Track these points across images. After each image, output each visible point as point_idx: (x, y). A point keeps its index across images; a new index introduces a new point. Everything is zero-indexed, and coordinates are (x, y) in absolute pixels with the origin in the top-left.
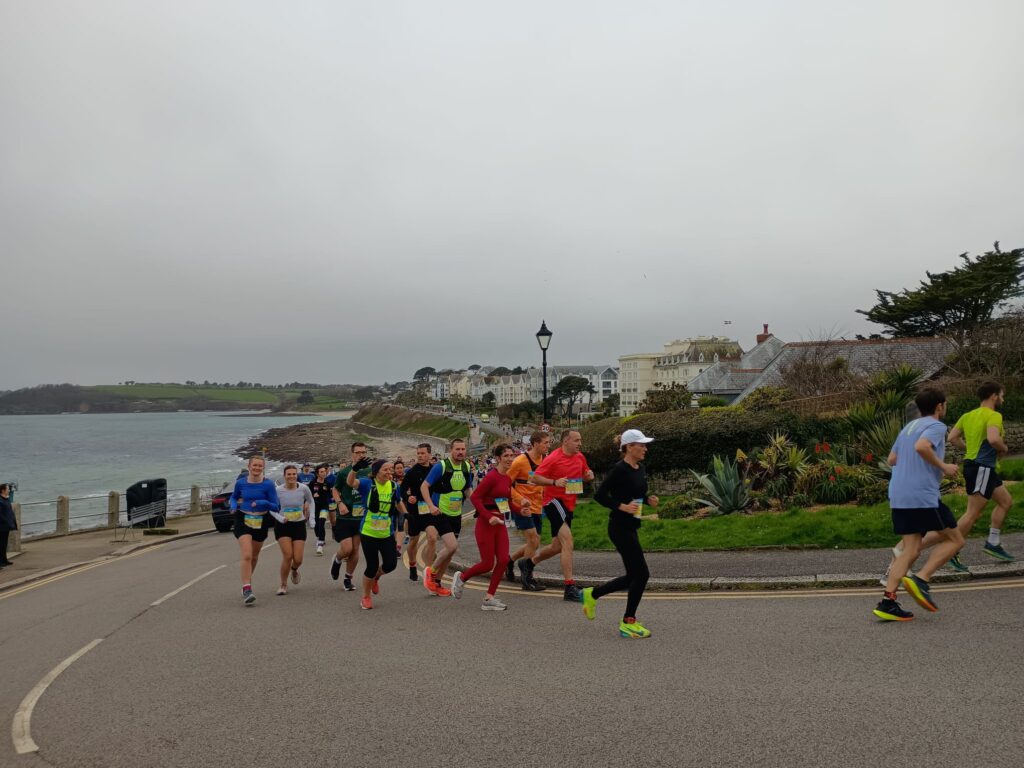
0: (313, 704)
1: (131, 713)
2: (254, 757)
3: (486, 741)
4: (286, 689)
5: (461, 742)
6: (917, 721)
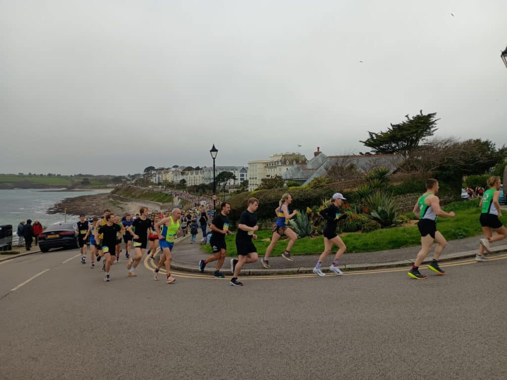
0: (108, 336)
2: (81, 363)
3: (198, 348)
4: (92, 329)
5: (186, 350)
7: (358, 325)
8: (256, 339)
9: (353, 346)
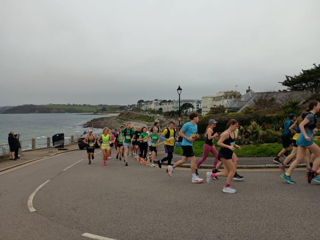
0: (115, 199)
1: (62, 201)
2: (99, 214)
3: (167, 210)
4: (106, 195)
5: (160, 211)
6: (298, 207)
7: (272, 203)
8: (203, 208)
9: (268, 217)
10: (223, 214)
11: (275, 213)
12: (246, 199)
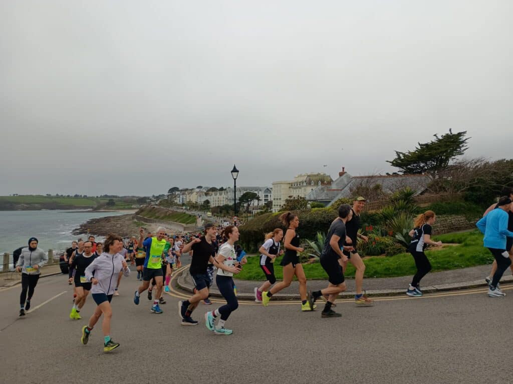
7: (372, 356)
10: (293, 379)
11: (374, 372)
12: (332, 351)
